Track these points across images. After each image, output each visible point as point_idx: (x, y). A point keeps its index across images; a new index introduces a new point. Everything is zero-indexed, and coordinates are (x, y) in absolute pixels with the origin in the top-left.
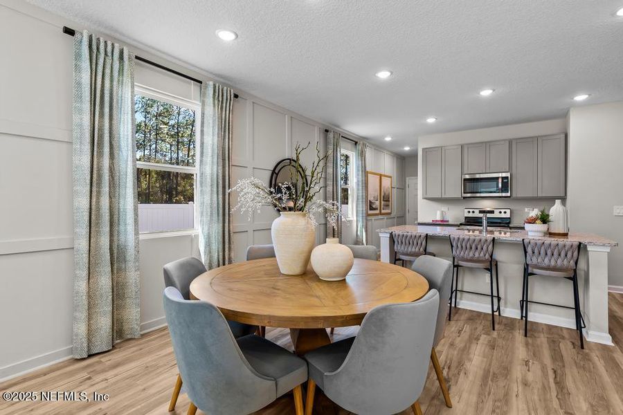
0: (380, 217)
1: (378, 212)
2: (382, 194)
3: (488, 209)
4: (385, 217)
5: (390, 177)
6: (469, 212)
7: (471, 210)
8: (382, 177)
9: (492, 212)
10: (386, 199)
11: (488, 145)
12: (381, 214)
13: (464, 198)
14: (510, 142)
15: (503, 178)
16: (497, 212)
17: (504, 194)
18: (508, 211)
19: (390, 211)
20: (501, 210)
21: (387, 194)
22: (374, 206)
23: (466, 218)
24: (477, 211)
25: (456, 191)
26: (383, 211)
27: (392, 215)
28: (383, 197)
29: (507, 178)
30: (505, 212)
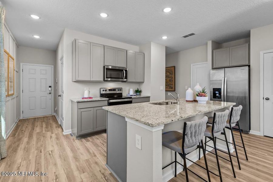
5: (14, 59)
6: (104, 90)
8: (10, 58)
9: (115, 90)
10: (11, 80)
11: (117, 49)
12: (9, 95)
14: (127, 51)
16: (117, 90)
19: (13, 93)
20: (119, 89)
24: (108, 90)
25: (99, 76)
26: (9, 93)
29: (126, 71)
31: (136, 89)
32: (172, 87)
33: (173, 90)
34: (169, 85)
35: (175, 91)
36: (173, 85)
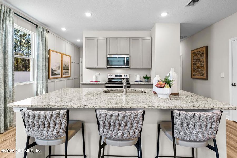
0: (62, 79)
1: (60, 76)
2: (63, 66)
3: (119, 74)
4: (66, 79)
5: (70, 56)
6: (110, 76)
7: (111, 75)
8: (63, 55)
9: (121, 76)
10: (67, 69)
11: (119, 39)
12: (62, 77)
13: (108, 68)
14: (130, 39)
15: (127, 57)
16: (123, 75)
17: (127, 66)
18: (128, 75)
19: (69, 76)
20: (125, 75)
21: (67, 65)
22: (56, 73)
23: (108, 79)
24: (114, 75)
25: (103, 64)
26: (63, 76)
27: (71, 78)
28: (64, 67)
29: (128, 57)
30: (127, 76)
31: (145, 76)
32: (204, 74)
33: (205, 77)
34: (200, 71)
35: (207, 79)
36: (205, 71)
